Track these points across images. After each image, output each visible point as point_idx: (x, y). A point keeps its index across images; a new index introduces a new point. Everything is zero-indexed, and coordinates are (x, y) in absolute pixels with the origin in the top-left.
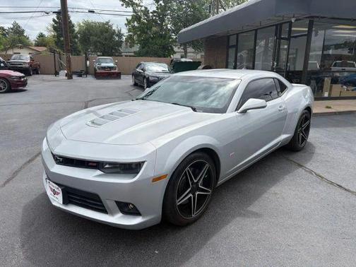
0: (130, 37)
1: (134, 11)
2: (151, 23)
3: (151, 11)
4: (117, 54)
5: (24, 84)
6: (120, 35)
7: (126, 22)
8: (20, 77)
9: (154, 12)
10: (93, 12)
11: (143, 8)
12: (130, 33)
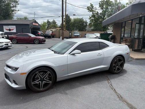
0: (90, 24)
1: (93, 13)
2: (99, 17)
3: (99, 13)
4: (84, 30)
5: (45, 41)
6: (86, 23)
7: (89, 18)
8: (43, 39)
9: (101, 13)
10: (75, 15)
11: (96, 12)
12: (91, 22)
